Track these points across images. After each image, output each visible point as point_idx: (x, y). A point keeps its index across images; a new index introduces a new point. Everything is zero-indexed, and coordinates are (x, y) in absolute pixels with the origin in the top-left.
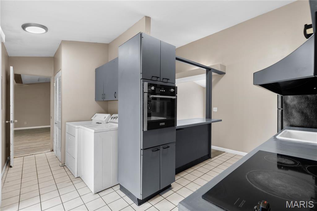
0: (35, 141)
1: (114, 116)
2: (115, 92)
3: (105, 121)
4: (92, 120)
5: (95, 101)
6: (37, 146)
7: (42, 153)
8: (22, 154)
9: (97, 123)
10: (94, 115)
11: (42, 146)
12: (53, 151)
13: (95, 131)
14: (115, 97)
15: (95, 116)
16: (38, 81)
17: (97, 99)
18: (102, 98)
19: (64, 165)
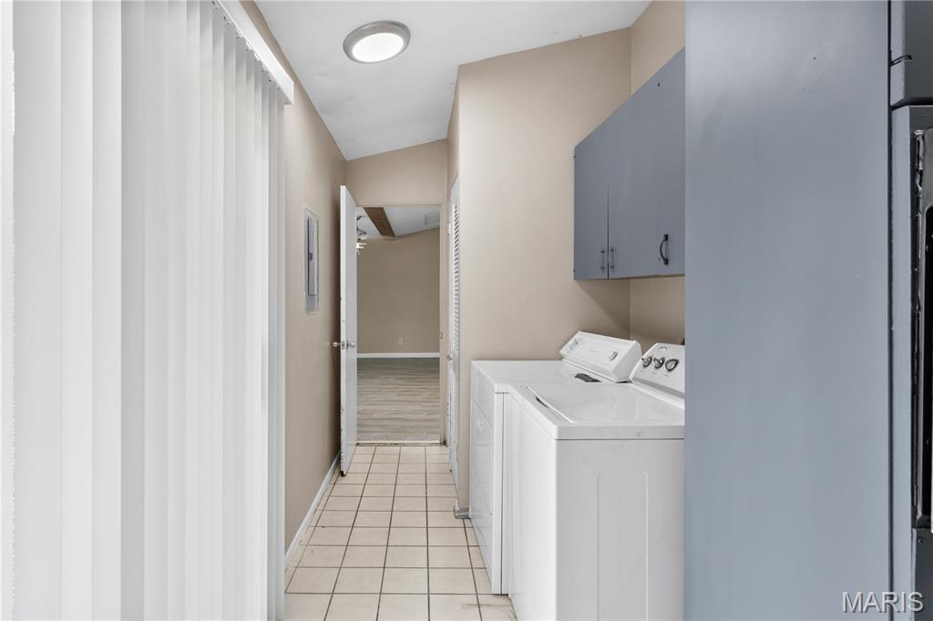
0: (411, 398)
1: (657, 350)
2: (666, 237)
3: (616, 371)
4: (561, 358)
5: (575, 279)
6: (414, 417)
7: (417, 445)
8: (375, 434)
9: (579, 376)
10: (569, 340)
11: (424, 420)
12: (444, 443)
13: (561, 430)
14: (666, 262)
15: (571, 342)
16: (426, 223)
17: (580, 273)
18: (603, 268)
19: (464, 515)
